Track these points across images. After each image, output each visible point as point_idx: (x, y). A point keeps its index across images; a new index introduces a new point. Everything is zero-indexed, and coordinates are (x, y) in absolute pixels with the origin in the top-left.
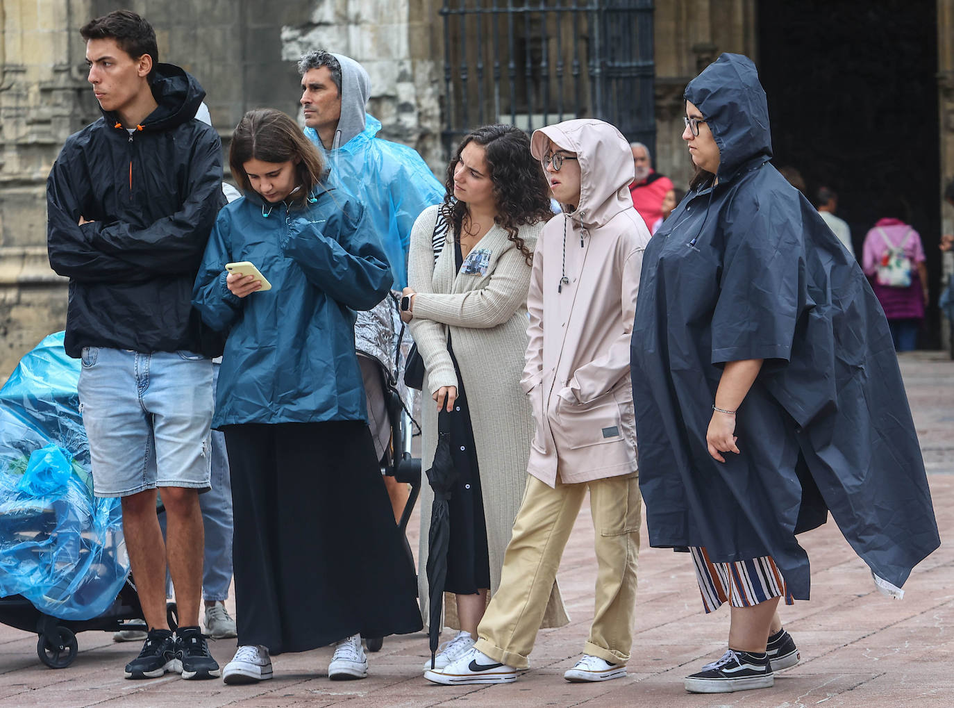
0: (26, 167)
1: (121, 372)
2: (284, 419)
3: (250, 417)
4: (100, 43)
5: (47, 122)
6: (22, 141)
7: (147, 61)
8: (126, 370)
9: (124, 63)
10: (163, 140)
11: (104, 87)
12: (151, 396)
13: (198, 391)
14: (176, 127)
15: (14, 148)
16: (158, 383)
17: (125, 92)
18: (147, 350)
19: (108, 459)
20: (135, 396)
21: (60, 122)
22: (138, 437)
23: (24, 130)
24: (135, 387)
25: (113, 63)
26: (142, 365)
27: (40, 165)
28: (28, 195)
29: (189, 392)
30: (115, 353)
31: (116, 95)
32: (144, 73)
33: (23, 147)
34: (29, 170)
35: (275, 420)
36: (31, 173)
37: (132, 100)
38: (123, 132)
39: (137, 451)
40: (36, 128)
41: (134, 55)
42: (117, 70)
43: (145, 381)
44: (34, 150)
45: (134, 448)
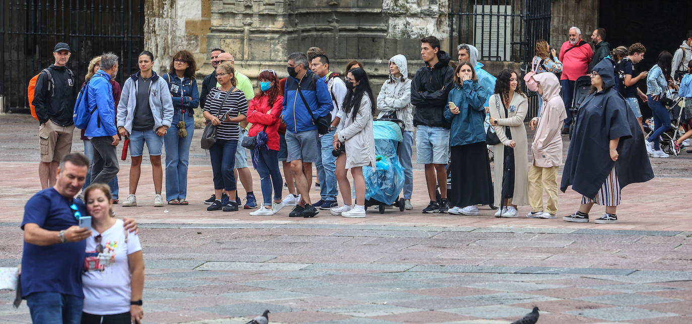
0: (262, 25)
1: (424, 131)
2: (465, 144)
3: (457, 144)
4: (425, 44)
5: (273, 5)
6: (261, 13)
7: (437, 49)
8: (426, 131)
9: (430, 49)
10: (439, 71)
11: (425, 55)
12: (431, 138)
13: (443, 138)
14: (442, 67)
15: (258, 16)
16: (433, 135)
17: (430, 57)
18: (432, 126)
19: (421, 154)
20: (427, 138)
21: (279, 5)
22: (429, 149)
23: (262, 8)
24: (427, 135)
25: (428, 49)
26: (430, 130)
27: (269, 24)
28: (263, 37)
29: (440, 138)
30: (424, 126)
31: (428, 58)
32: (435, 52)
33: (262, 16)
34: (263, 26)
35: (463, 144)
36: (265, 28)
37: (432, 59)
38: (429, 68)
39: (428, 152)
40: (267, 7)
41: (434, 47)
42: (428, 51)
43: (430, 134)
44: (267, 17)
45: (427, 152)
